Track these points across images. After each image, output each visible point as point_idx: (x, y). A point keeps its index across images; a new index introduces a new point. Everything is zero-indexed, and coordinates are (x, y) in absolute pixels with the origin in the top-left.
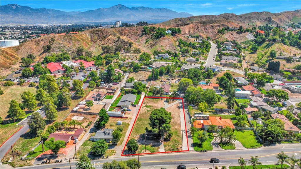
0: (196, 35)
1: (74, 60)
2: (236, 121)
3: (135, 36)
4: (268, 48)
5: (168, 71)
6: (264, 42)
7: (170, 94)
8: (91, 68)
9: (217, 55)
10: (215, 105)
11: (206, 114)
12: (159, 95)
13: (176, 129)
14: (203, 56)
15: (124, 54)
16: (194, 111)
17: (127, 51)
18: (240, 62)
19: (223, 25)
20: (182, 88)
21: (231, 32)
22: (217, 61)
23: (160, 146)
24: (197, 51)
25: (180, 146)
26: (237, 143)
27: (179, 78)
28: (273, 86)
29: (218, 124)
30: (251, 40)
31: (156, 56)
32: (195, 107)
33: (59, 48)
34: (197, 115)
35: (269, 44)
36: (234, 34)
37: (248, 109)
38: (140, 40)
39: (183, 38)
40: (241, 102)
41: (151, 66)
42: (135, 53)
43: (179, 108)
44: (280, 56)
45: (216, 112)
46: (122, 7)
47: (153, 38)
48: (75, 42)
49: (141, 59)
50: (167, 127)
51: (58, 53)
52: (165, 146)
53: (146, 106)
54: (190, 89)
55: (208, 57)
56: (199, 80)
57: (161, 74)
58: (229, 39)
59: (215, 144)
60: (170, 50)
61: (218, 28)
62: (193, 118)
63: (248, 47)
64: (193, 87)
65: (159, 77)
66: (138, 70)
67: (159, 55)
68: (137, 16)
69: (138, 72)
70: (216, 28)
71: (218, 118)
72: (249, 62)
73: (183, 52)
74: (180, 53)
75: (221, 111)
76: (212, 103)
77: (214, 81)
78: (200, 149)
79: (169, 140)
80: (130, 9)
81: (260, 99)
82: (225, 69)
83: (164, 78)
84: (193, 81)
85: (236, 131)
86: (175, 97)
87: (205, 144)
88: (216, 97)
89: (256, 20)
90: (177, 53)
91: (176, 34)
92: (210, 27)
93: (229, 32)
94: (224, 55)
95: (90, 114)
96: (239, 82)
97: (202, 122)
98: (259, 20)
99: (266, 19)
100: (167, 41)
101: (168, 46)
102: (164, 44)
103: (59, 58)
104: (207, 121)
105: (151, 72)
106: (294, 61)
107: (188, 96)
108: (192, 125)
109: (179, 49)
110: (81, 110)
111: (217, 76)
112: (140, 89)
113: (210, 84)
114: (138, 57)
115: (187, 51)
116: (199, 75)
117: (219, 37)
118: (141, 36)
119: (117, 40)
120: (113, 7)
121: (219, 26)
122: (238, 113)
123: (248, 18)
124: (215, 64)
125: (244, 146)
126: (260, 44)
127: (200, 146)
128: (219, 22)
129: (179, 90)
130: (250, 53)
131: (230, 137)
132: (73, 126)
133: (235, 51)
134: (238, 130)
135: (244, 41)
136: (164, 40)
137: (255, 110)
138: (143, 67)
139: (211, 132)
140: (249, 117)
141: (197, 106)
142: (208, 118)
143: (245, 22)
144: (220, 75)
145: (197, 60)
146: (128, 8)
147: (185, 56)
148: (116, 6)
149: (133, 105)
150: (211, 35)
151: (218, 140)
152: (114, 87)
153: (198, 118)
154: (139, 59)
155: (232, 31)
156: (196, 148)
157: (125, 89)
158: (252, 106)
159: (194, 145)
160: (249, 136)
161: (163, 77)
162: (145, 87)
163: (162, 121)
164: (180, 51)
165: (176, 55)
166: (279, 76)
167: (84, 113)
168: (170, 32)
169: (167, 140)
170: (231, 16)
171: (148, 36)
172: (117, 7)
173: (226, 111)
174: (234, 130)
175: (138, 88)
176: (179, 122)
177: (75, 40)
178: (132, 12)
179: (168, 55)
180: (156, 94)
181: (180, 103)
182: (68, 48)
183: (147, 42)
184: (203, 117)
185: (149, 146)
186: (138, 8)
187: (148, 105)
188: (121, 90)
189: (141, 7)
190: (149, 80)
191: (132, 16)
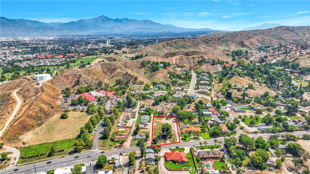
0: (181, 65)
1: (96, 90)
2: (202, 128)
3: (136, 68)
4: (230, 79)
5: (165, 99)
6: (227, 74)
7: (168, 115)
8: (113, 98)
9: (196, 84)
10: (193, 120)
11: (188, 125)
12: (162, 116)
13: (173, 133)
14: (186, 86)
15: (133, 86)
16: (181, 124)
17: (134, 83)
18: (210, 90)
19: (201, 57)
20: (175, 111)
21: (206, 64)
22: (196, 89)
23: (167, 141)
24: (182, 82)
25: (176, 140)
26: (200, 137)
27: (172, 104)
28: (226, 108)
29: (193, 130)
30: (220, 71)
31: (155, 86)
32: (182, 122)
33: (85, 82)
34: (183, 126)
35: (231, 76)
36: (208, 66)
37: (210, 122)
38: (140, 71)
39: (172, 70)
40: (206, 118)
41: (153, 95)
42: (140, 85)
43: (174, 122)
44: (235, 87)
45: (193, 124)
46: (106, 19)
47: (150, 70)
48: (93, 75)
49: (145, 89)
50: (170, 132)
51: (85, 85)
52: (169, 140)
53: (156, 122)
54: (179, 112)
55: (190, 86)
56: (184, 106)
57: (160, 101)
58: (205, 70)
59: (192, 139)
60: (164, 81)
61: (198, 59)
62: (181, 127)
63: (218, 77)
64: (181, 111)
65: (159, 103)
66: (146, 98)
67: (157, 85)
68: (122, 28)
69: (145, 100)
70: (196, 59)
71: (193, 127)
72: (216, 91)
73: (172, 83)
74: (171, 83)
75: (196, 123)
76: (191, 119)
77: (193, 105)
78: (185, 141)
79: (171, 138)
80: (113, 20)
81: (216, 116)
82: (200, 96)
83: (163, 104)
84: (181, 107)
85: (201, 133)
86: (171, 116)
87: (187, 139)
88: (193, 116)
89: (231, 43)
90: (169, 83)
91: (167, 67)
92: (192, 58)
93: (205, 64)
94: (201, 84)
95: (127, 127)
96: (207, 106)
97: (186, 129)
98: (235, 42)
99: (240, 42)
100: (161, 74)
101: (162, 77)
102: (159, 77)
103: (87, 89)
104: (188, 129)
105: (154, 100)
106: (242, 91)
107: (179, 116)
108: (181, 131)
109: (170, 80)
110: (122, 125)
111: (195, 102)
112: (150, 112)
113: (191, 108)
114: (142, 88)
115: (176, 82)
116: (184, 103)
117: (199, 68)
118: (140, 68)
119: (125, 74)
120: (96, 19)
121: (199, 58)
122: (203, 124)
123: (225, 41)
124: (194, 92)
125: (204, 139)
126: (225, 75)
127: (185, 139)
128: (199, 54)
129: (173, 112)
130: (218, 83)
131: (198, 135)
132: (122, 134)
133: (208, 81)
134: (202, 132)
135: (216, 72)
136: (159, 74)
137: (212, 122)
138: (149, 96)
139: (190, 133)
140: (209, 126)
141: (183, 121)
142: (189, 127)
143: (222, 45)
144: (197, 101)
145: (183, 89)
146: (111, 19)
147: (174, 86)
148: (99, 17)
149: (149, 122)
150: (193, 65)
151: (193, 137)
152: (134, 111)
153: (184, 128)
154: (144, 89)
155: (208, 63)
156: (183, 140)
157: (141, 112)
158: (211, 120)
159: (182, 139)
160: (207, 135)
161: (161, 103)
162: (153, 111)
163: (168, 129)
164: (171, 82)
165: (168, 85)
166: (231, 101)
167: (124, 127)
168: (162, 65)
169: (170, 138)
170: (210, 39)
171: (146, 68)
172: (100, 19)
173: (198, 124)
174: (200, 133)
175: (149, 111)
176: (174, 130)
177: (93, 73)
178: (115, 24)
179: (163, 86)
180: (160, 115)
181: (174, 120)
182: (91, 81)
183: (145, 73)
184: (186, 127)
185: (162, 141)
186: (122, 19)
187: (157, 121)
188: (139, 113)
189: (125, 19)
190: (153, 105)
191: (116, 28)
